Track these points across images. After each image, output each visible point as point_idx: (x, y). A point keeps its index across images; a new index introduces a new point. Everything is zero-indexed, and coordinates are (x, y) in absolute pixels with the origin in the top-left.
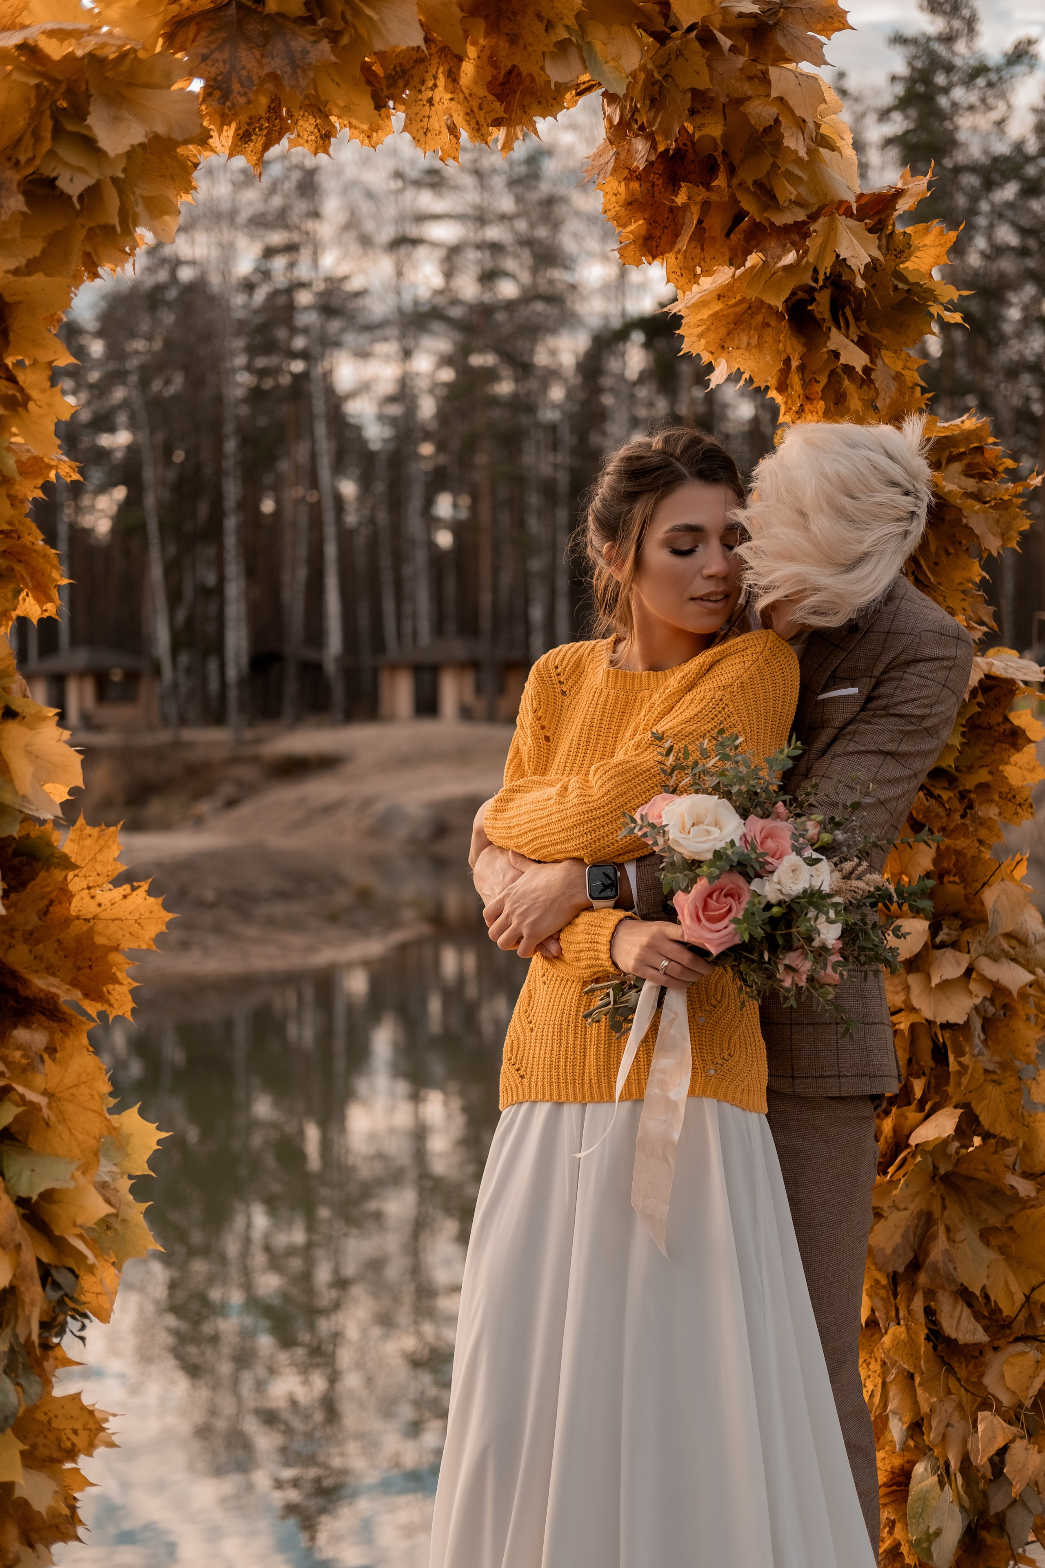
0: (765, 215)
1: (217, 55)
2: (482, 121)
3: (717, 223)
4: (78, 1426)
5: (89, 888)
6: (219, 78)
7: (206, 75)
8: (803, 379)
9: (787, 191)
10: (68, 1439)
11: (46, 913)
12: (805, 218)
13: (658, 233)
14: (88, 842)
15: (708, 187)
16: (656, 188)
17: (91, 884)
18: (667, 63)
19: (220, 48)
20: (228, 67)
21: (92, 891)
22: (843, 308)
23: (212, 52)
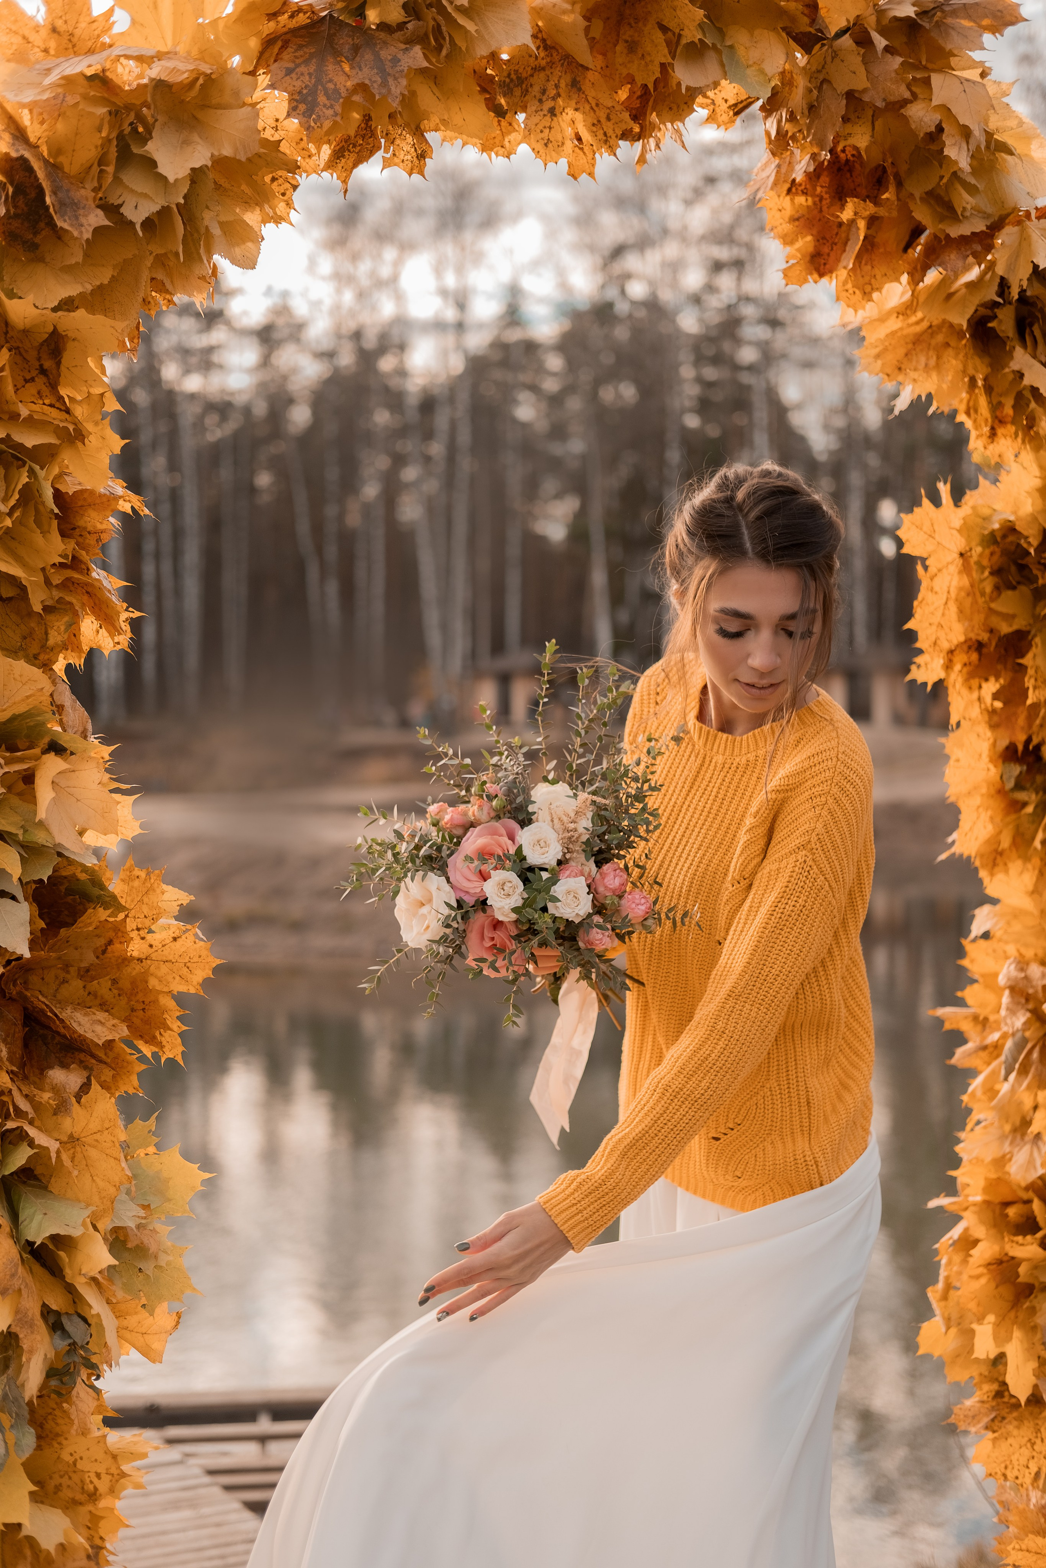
0: (940, 226)
1: (303, 69)
2: (610, 132)
3: (891, 237)
4: (101, 1470)
5: (138, 929)
6: (305, 92)
7: (291, 88)
8: (990, 402)
9: (964, 200)
10: (91, 1482)
11: (104, 952)
12: (984, 228)
13: (826, 250)
14: (136, 883)
15: (876, 201)
16: (824, 202)
17: (140, 926)
18: (823, 67)
19: (306, 62)
20: (313, 81)
21: (141, 932)
22: (1031, 325)
23: (297, 66)
